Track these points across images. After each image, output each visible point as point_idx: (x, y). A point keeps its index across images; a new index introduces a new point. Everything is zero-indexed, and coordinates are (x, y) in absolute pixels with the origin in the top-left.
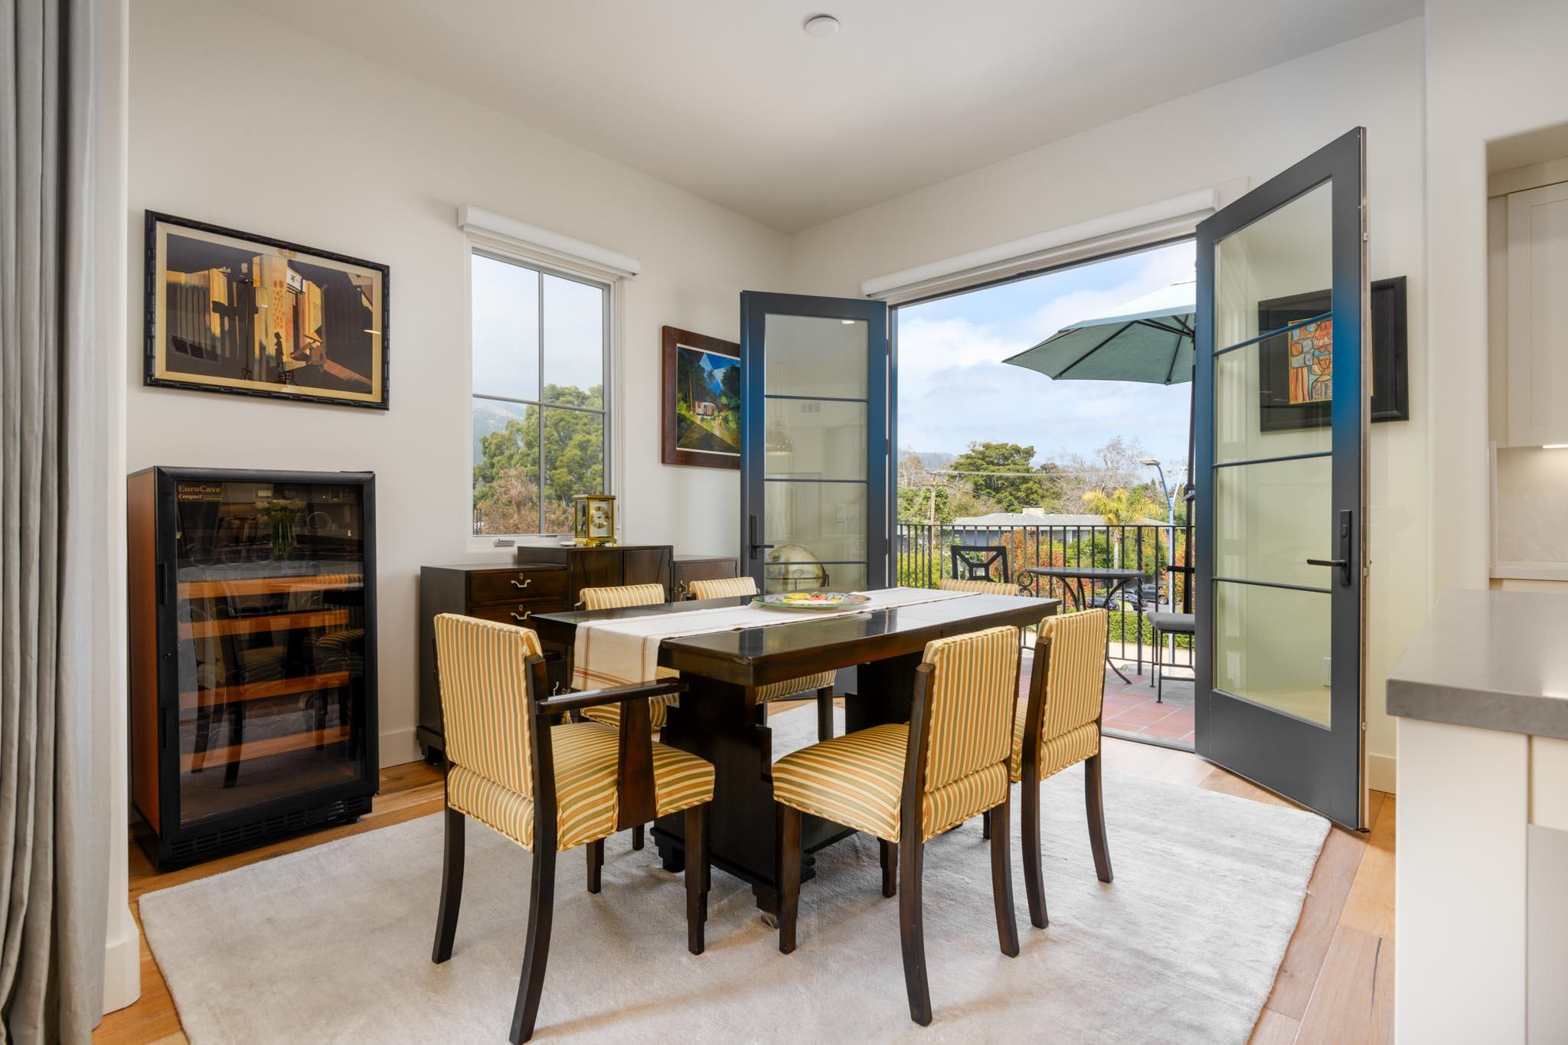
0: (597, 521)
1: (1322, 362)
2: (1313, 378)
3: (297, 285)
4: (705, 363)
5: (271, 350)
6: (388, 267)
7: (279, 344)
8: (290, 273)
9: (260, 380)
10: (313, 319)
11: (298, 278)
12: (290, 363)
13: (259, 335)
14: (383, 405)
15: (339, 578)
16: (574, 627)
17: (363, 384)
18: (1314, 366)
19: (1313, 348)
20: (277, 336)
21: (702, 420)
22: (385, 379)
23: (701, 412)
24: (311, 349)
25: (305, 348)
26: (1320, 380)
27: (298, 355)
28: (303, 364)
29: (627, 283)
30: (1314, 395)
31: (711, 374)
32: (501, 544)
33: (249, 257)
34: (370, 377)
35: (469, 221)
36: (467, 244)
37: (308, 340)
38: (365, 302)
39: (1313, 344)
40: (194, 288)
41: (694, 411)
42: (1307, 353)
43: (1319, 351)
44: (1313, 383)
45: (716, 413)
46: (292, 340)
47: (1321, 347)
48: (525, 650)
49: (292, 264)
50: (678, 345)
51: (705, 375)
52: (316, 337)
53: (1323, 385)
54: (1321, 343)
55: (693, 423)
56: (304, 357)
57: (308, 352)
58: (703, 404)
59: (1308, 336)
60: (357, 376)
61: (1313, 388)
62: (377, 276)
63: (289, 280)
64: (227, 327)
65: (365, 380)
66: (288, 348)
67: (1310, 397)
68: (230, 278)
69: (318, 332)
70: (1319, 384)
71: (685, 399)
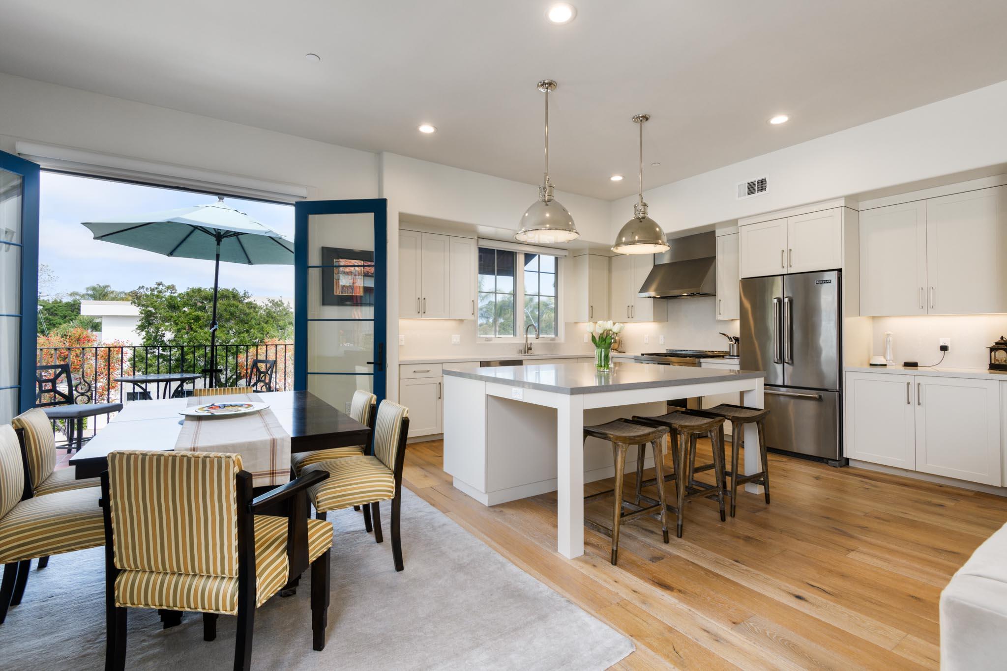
67: (342, 292)
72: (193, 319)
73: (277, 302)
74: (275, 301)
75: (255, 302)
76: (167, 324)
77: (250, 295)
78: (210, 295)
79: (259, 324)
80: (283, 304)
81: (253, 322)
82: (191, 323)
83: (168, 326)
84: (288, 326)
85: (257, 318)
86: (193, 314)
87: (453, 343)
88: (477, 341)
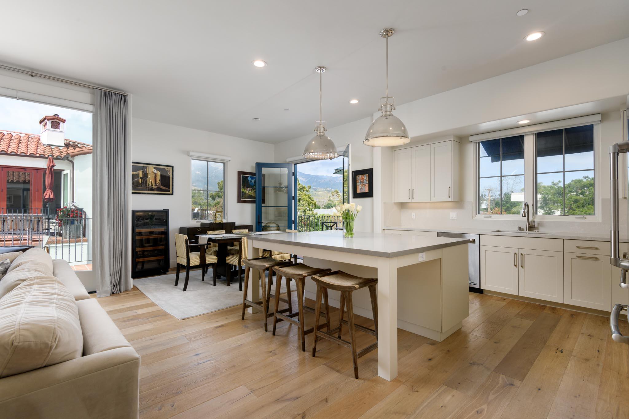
0: (218, 217)
3: (155, 172)
4: (249, 179)
5: (150, 185)
6: (173, 166)
7: (152, 184)
8: (154, 169)
9: (148, 191)
10: (158, 178)
11: (156, 170)
12: (154, 187)
13: (148, 182)
14: (172, 194)
15: (162, 229)
16: (198, 236)
17: (168, 190)
20: (152, 182)
21: (248, 192)
22: (173, 189)
23: (248, 190)
24: (158, 184)
25: (157, 184)
26: (361, 188)
27: (156, 185)
28: (156, 187)
29: (228, 162)
31: (251, 181)
32: (197, 222)
33: (146, 167)
34: (170, 188)
35: (190, 154)
36: (191, 158)
37: (157, 182)
38: (169, 174)
40: (137, 175)
41: (246, 190)
42: (359, 182)
45: (252, 190)
46: (154, 183)
48: (185, 238)
49: (154, 168)
50: (242, 175)
51: (249, 181)
52: (159, 181)
54: (362, 180)
55: (246, 193)
56: (157, 186)
57: (157, 185)
58: (249, 188)
60: (167, 189)
61: (360, 190)
62: (171, 168)
63: (154, 171)
64: (142, 181)
65: (168, 189)
66: (153, 184)
67: (360, 192)
68: (143, 172)
69: (159, 180)
71: (244, 188)
72: (573, 202)
78: (588, 184)
86: (574, 198)
87: (450, 218)
88: (474, 217)
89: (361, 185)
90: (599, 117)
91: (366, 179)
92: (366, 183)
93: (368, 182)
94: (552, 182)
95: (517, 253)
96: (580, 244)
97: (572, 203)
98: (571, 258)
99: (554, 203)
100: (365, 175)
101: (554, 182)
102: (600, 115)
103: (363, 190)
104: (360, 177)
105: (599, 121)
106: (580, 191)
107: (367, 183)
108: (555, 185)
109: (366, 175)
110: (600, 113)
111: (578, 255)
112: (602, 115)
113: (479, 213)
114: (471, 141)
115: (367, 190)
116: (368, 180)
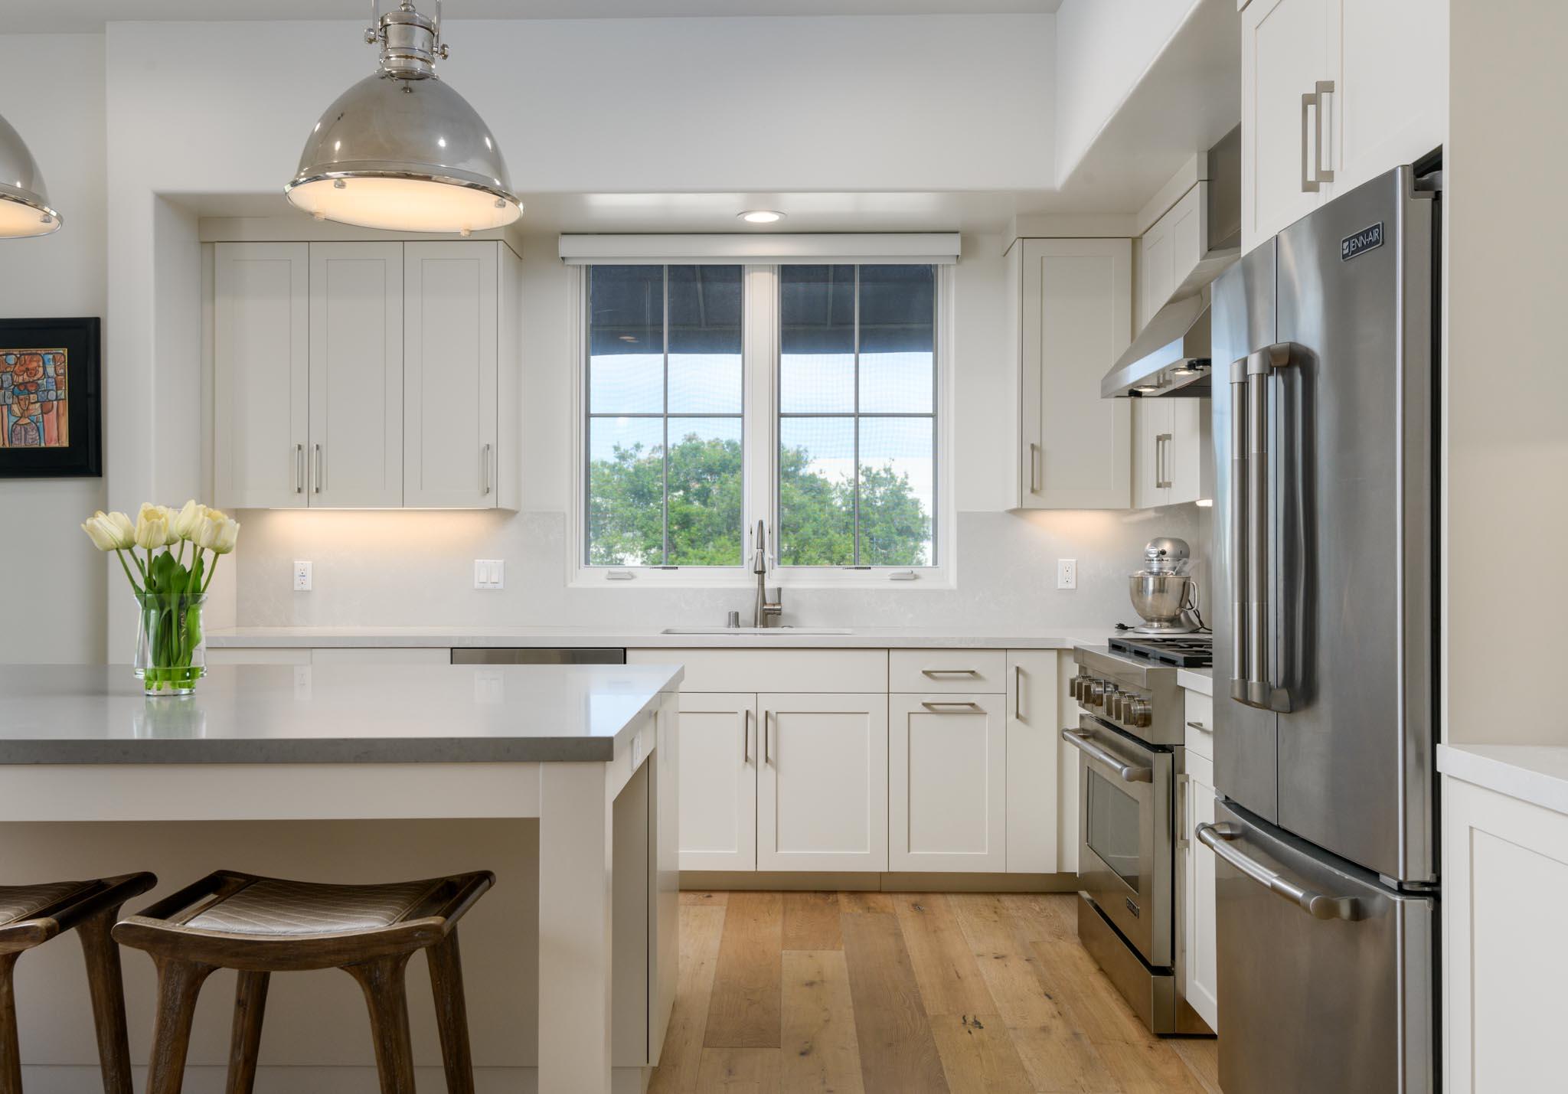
1: (22, 403)
2: (13, 419)
18: (13, 406)
19: (13, 384)
26: (20, 422)
30: (14, 439)
39: (12, 379)
42: (6, 389)
43: (18, 388)
44: (13, 426)
47: (21, 384)
53: (23, 429)
54: (20, 380)
59: (8, 370)
61: (13, 431)
67: (11, 442)
70: (19, 428)
72: (678, 523)
73: (878, 474)
74: (874, 471)
75: (822, 477)
76: (629, 535)
77: (809, 460)
78: (718, 463)
79: (825, 534)
80: (893, 478)
81: (808, 529)
82: (673, 533)
83: (628, 540)
84: (897, 538)
85: (823, 516)
86: (678, 509)
87: (477, 585)
88: (572, 581)
89: (15, 408)
90: (953, 245)
91: (51, 370)
92: (52, 395)
93: (63, 393)
94: (616, 448)
95: (753, 711)
96: (935, 661)
97: (676, 528)
98: (909, 713)
99: (624, 528)
100: (42, 351)
101: (622, 449)
102: (957, 238)
103: (33, 434)
104: (12, 359)
105: (953, 256)
106: (695, 486)
107: (59, 396)
108: (623, 457)
109: (54, 350)
110: (957, 232)
111: (928, 699)
112: (964, 241)
113: (587, 562)
114: (563, 258)
115: (57, 434)
116: (64, 380)
